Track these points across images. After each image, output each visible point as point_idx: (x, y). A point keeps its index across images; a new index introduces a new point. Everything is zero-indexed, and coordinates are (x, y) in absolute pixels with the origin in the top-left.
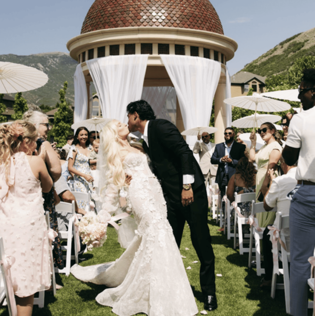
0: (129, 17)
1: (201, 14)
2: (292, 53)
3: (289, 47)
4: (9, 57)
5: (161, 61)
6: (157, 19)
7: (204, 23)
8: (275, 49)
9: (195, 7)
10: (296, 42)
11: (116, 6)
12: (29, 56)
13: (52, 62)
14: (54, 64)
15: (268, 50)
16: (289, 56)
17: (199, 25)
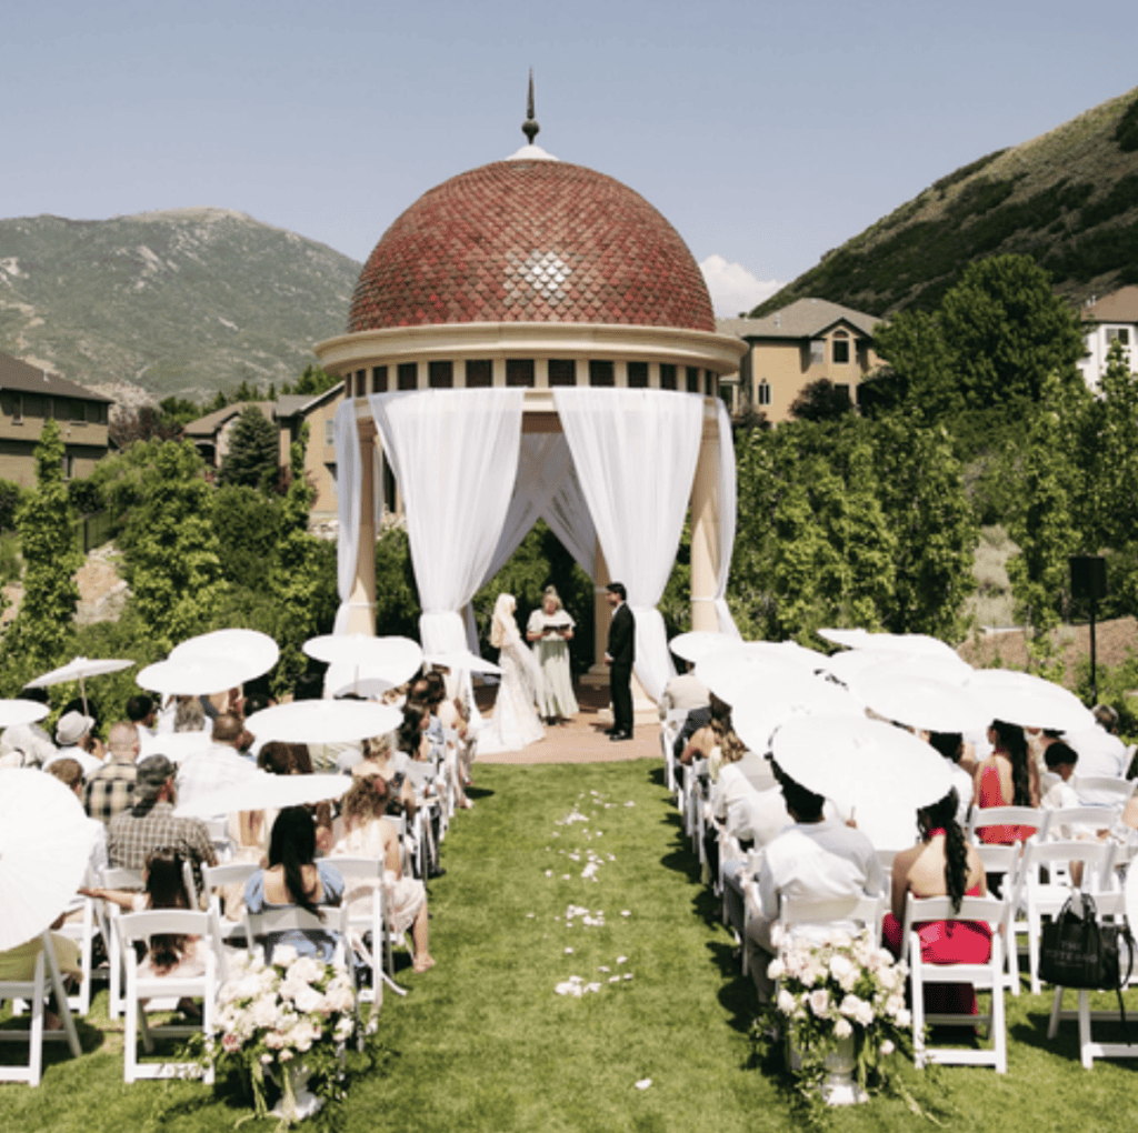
0: (477, 292)
1: (654, 279)
2: (973, 217)
3: (966, 195)
4: (42, 226)
5: (555, 404)
6: (546, 299)
7: (662, 301)
8: (921, 202)
9: (638, 262)
10: (986, 179)
11: (444, 260)
12: (110, 221)
13: (187, 242)
14: (195, 249)
15: (898, 206)
16: (965, 225)
17: (649, 308)
